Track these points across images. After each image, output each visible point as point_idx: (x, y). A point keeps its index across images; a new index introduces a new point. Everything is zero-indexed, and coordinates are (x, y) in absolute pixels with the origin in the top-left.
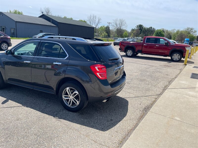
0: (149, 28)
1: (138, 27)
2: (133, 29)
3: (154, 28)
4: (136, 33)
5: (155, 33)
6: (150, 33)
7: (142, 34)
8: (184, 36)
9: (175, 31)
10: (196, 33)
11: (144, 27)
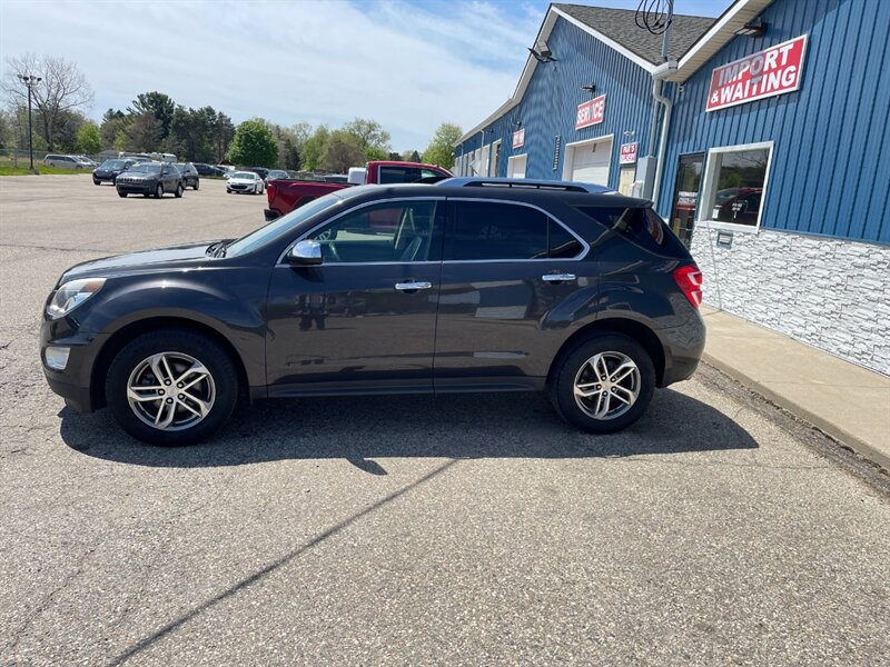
0: (202, 112)
1: (144, 105)
2: (115, 111)
3: (221, 116)
4: (141, 130)
5: (236, 137)
6: (211, 135)
7: (172, 137)
8: (350, 155)
9: (312, 134)
10: (388, 142)
11: (176, 106)
